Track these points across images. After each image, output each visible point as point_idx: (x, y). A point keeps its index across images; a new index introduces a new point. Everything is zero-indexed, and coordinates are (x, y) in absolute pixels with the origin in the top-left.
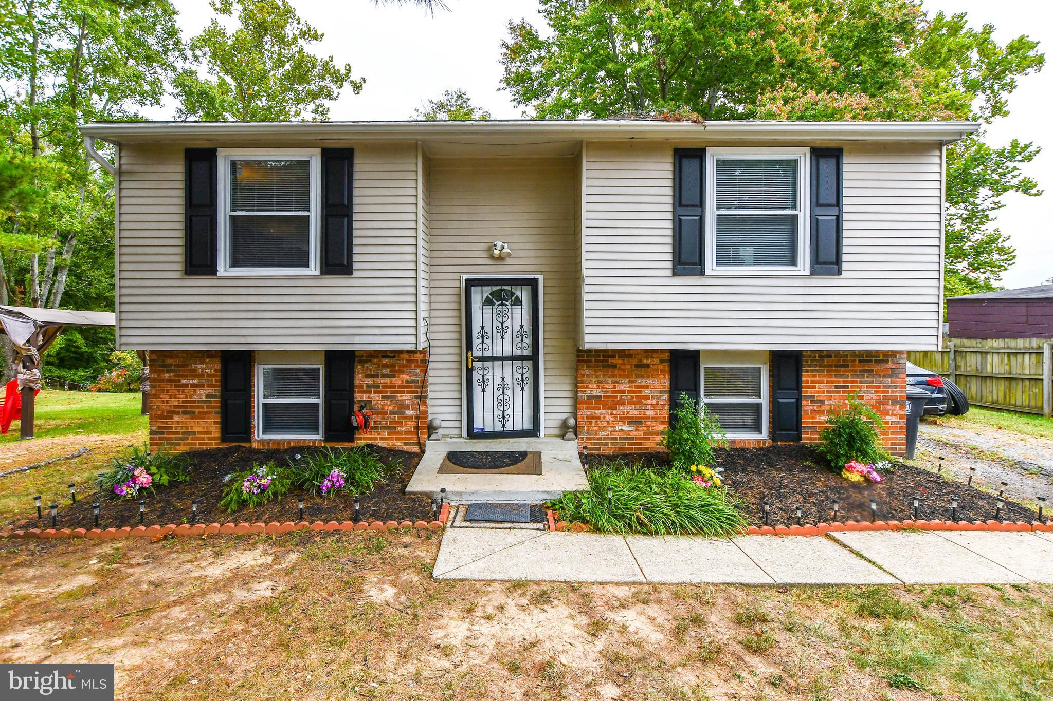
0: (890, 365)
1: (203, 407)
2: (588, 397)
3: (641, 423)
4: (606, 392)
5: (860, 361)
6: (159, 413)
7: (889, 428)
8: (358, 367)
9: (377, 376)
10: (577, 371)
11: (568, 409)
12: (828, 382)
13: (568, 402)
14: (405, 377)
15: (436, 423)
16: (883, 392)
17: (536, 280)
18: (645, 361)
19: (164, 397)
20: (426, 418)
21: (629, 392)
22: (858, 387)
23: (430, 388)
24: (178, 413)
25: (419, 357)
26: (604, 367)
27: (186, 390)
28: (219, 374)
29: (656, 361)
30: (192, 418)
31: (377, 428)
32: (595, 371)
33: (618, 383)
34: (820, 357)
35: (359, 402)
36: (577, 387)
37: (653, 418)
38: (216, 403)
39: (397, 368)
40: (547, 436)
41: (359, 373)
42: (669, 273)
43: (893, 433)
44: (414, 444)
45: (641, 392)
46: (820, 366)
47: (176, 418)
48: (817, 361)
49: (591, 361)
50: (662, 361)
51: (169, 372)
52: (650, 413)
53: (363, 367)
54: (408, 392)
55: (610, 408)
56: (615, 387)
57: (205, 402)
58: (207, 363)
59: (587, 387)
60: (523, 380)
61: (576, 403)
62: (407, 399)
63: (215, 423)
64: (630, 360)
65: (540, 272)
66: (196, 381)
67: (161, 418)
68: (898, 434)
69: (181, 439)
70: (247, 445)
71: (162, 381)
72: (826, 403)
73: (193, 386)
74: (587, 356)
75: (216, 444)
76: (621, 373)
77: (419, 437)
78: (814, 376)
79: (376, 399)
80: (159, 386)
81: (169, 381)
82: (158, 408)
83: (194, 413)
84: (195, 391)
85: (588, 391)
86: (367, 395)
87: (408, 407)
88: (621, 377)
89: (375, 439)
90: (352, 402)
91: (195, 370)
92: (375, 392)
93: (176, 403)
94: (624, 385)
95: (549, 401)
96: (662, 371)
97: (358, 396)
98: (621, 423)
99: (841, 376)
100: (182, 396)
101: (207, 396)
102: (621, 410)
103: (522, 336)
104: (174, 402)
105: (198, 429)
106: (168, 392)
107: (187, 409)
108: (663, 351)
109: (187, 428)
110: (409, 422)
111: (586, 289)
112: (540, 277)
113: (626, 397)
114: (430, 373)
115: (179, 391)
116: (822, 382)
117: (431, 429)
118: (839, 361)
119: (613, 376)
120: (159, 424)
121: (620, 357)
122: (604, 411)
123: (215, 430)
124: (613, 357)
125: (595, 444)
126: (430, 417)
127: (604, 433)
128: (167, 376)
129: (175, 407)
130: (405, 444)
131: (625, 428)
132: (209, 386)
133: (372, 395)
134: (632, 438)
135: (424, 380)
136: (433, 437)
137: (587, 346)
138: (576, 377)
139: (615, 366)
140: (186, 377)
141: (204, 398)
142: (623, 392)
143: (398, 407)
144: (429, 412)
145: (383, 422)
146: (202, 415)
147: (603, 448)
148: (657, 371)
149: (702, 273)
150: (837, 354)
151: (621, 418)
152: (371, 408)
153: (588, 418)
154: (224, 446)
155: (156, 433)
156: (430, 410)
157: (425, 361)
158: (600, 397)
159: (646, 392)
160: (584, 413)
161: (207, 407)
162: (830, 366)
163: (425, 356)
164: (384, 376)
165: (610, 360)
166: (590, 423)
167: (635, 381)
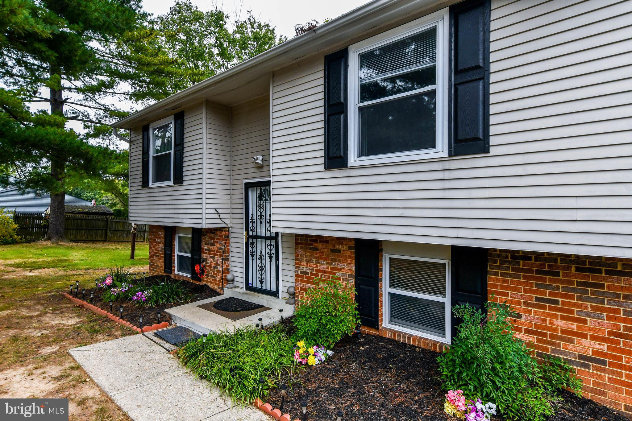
2: (301, 272)
4: (312, 270)
8: (203, 238)
9: (209, 244)
10: (296, 250)
11: (293, 280)
12: (525, 291)
14: (218, 245)
15: (230, 277)
18: (337, 247)
20: (226, 273)
21: (327, 272)
22: (575, 305)
23: (230, 254)
25: (223, 233)
26: (311, 249)
28: (164, 237)
29: (345, 247)
31: (208, 276)
32: (305, 252)
33: (319, 263)
35: (203, 258)
36: (295, 263)
39: (215, 240)
40: (283, 298)
41: (203, 241)
44: (221, 288)
45: (335, 274)
46: (513, 269)
48: (510, 263)
49: (303, 245)
50: (350, 248)
51: (153, 235)
54: (219, 255)
55: (314, 283)
56: (317, 266)
57: (161, 251)
58: (162, 232)
59: (301, 264)
60: (271, 254)
61: (296, 276)
62: (219, 260)
63: (163, 262)
64: (327, 245)
69: (156, 268)
70: (171, 276)
72: (523, 318)
73: (159, 242)
75: (163, 273)
76: (321, 255)
77: (223, 285)
78: (506, 281)
79: (208, 258)
80: (151, 242)
81: (153, 240)
85: (301, 268)
86: (206, 255)
87: (219, 265)
88: (321, 258)
90: (200, 257)
91: (159, 235)
92: (208, 253)
94: (323, 267)
95: (284, 273)
96: (350, 257)
97: (203, 255)
99: (546, 287)
100: (156, 247)
101: (162, 248)
102: (321, 286)
103: (270, 222)
105: (159, 264)
106: (153, 244)
107: (157, 254)
108: (350, 239)
110: (219, 274)
113: (325, 276)
114: (230, 244)
116: (518, 290)
118: (542, 266)
119: (316, 258)
120: (151, 260)
121: (320, 242)
122: (311, 286)
123: (163, 266)
124: (316, 241)
126: (230, 273)
128: (153, 237)
129: (155, 252)
130: (218, 288)
132: (162, 243)
135: (225, 249)
138: (296, 256)
139: (317, 249)
140: (157, 238)
142: (322, 271)
143: (216, 264)
144: (230, 270)
145: (211, 272)
146: (160, 258)
148: (346, 256)
150: (539, 256)
152: (207, 263)
153: (301, 289)
156: (230, 268)
157: (226, 237)
158: (308, 273)
159: (338, 274)
160: (299, 284)
161: (161, 254)
162: (530, 271)
163: (225, 233)
164: (211, 244)
165: (315, 244)
166: (303, 294)
167: (331, 264)
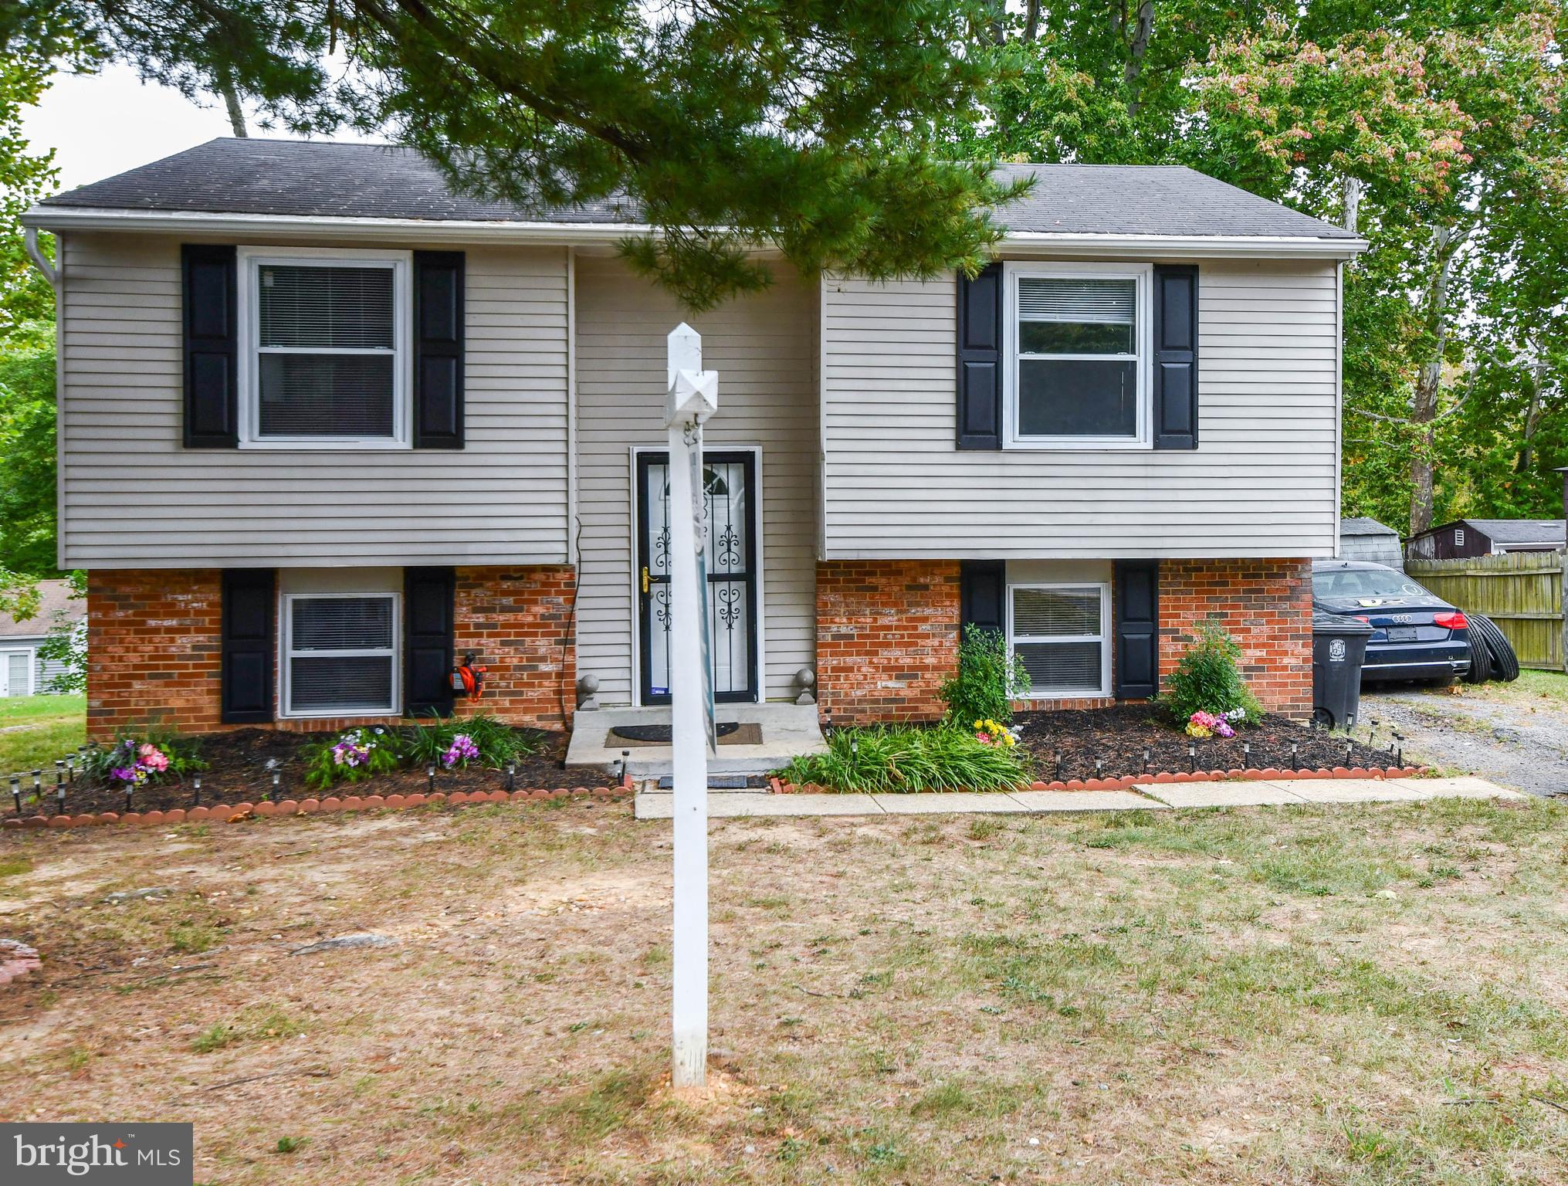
0: (1289, 581)
1: (186, 667)
2: (834, 637)
3: (916, 677)
4: (862, 628)
5: (1244, 576)
6: (105, 677)
7: (1288, 677)
8: (461, 596)
9: (492, 610)
10: (816, 596)
11: (803, 657)
12: (1197, 608)
13: (804, 646)
14: (539, 610)
15: (591, 683)
16: (1278, 622)
17: (752, 455)
18: (922, 580)
19: (117, 650)
20: (573, 675)
21: (897, 628)
22: (1241, 615)
23: (579, 627)
24: (141, 677)
25: (562, 577)
26: (858, 589)
27: (157, 638)
28: (219, 609)
30: (167, 685)
31: (493, 694)
32: (845, 596)
33: (880, 614)
34: (1185, 570)
35: (461, 652)
36: (816, 622)
37: (936, 668)
38: (211, 659)
39: (526, 597)
40: (769, 700)
41: (462, 605)
42: (950, 446)
43: (1294, 684)
44: (553, 718)
45: (915, 628)
46: (1186, 584)
47: (137, 685)
48: (1181, 576)
49: (838, 581)
50: (948, 579)
51: (123, 607)
52: (930, 660)
53: (469, 594)
54: (544, 635)
55: (867, 653)
56: (875, 620)
57: (190, 657)
58: (194, 592)
59: (833, 622)
60: (730, 612)
61: (815, 646)
62: (543, 645)
63: (209, 692)
64: (899, 576)
65: (758, 442)
66: (173, 623)
67: (108, 686)
68: (1300, 684)
69: (146, 721)
70: (268, 727)
71: (112, 623)
72: (1195, 639)
73: (169, 630)
74: (832, 574)
75: (211, 727)
76: (884, 599)
77: (562, 707)
78: (1177, 600)
79: (491, 648)
80: (106, 633)
81: (124, 623)
82: (104, 669)
83: (170, 675)
84: (172, 640)
85: (834, 628)
86: (476, 640)
87: (543, 659)
88: (884, 604)
89: (489, 711)
90: (449, 651)
91: (172, 605)
92: (489, 635)
93: (137, 661)
94: (890, 618)
95: (773, 646)
96: (949, 595)
97: (460, 643)
98: (885, 676)
99: (1217, 599)
100: (148, 648)
101: (194, 648)
102: (884, 656)
103: (729, 542)
104: (134, 658)
105: (177, 703)
106: (121, 641)
107: (157, 670)
108: (949, 563)
109: (158, 702)
110: (546, 683)
111: (827, 470)
112: (758, 450)
113: (893, 636)
114: (579, 603)
115: (142, 640)
116: (1189, 609)
117: (583, 692)
118: (1214, 576)
119: (873, 604)
120: (105, 697)
121: (883, 574)
122: (858, 659)
123: (210, 705)
124: (872, 574)
125: (845, 710)
126: (579, 676)
127: (859, 693)
128: (121, 614)
129: (136, 667)
130: (539, 718)
131: (892, 684)
132: (199, 631)
133: (484, 641)
134: (903, 700)
135: (571, 615)
136: (585, 705)
137: (828, 556)
138: (815, 607)
139: (875, 589)
140: (155, 615)
141: (189, 651)
142: (889, 628)
143: (528, 659)
144: (578, 666)
145: (503, 684)
146: (184, 681)
147: (857, 716)
148: (940, 594)
149: (997, 446)
151: (886, 669)
152: (482, 661)
153: (834, 669)
154: (226, 730)
155: (100, 713)
156: (580, 663)
157: (572, 584)
158: (852, 636)
159: (923, 628)
160: (828, 661)
161: (195, 666)
162: (1202, 584)
163: (572, 576)
164: (504, 610)
165: (868, 580)
166: (838, 678)
167: (907, 611)
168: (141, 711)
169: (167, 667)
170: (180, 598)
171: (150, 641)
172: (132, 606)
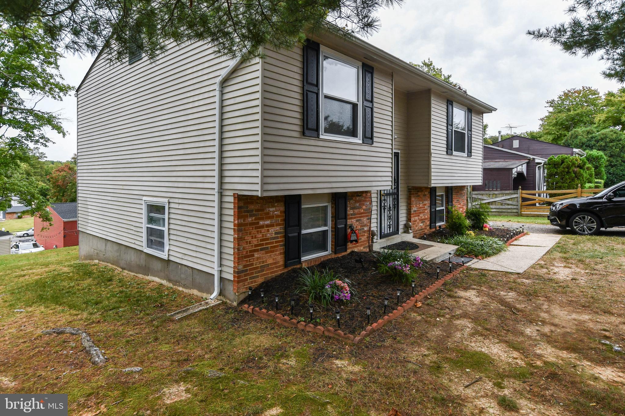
0: (464, 191)
1: (272, 243)
2: (414, 211)
3: (424, 222)
4: (417, 208)
5: (460, 190)
6: (244, 253)
8: (348, 203)
9: (354, 208)
11: (405, 219)
12: (456, 198)
13: (405, 215)
14: (364, 207)
16: (463, 202)
17: (399, 153)
19: (248, 238)
20: (371, 230)
22: (460, 200)
24: (257, 251)
25: (369, 195)
27: (263, 230)
28: (283, 214)
30: (266, 253)
35: (349, 225)
38: (281, 238)
39: (362, 202)
40: (401, 233)
41: (348, 207)
42: (446, 153)
44: (367, 247)
45: (424, 207)
46: (455, 193)
47: (256, 255)
48: (455, 190)
49: (414, 194)
51: (251, 216)
52: (426, 217)
53: (350, 202)
54: (365, 216)
56: (419, 206)
57: (275, 238)
58: (275, 207)
60: (395, 205)
62: (365, 221)
63: (281, 254)
65: (399, 149)
66: (268, 222)
67: (246, 257)
69: (259, 272)
70: (298, 266)
71: (246, 225)
73: (268, 226)
75: (281, 270)
76: (421, 199)
77: (368, 243)
79: (354, 223)
80: (244, 230)
81: (251, 224)
82: (244, 248)
83: (267, 248)
84: (268, 231)
85: (413, 208)
86: (351, 220)
87: (365, 225)
89: (354, 247)
90: (346, 225)
91: (268, 213)
92: (354, 218)
93: (256, 243)
95: (401, 216)
96: (429, 197)
97: (348, 222)
99: (458, 196)
100: (260, 236)
101: (276, 233)
105: (270, 261)
106: (250, 234)
107: (263, 247)
109: (263, 262)
110: (365, 234)
111: (432, 159)
115: (258, 232)
119: (419, 201)
120: (244, 263)
123: (280, 259)
127: (417, 228)
128: (250, 219)
129: (256, 246)
130: (364, 248)
131: (421, 225)
132: (277, 225)
133: (353, 220)
134: (423, 229)
135: (370, 209)
140: (262, 219)
141: (274, 236)
142: (421, 208)
146: (273, 250)
147: (417, 235)
149: (451, 154)
154: (286, 270)
155: (242, 271)
157: (371, 198)
161: (276, 242)
164: (357, 208)
167: (423, 202)
168: (257, 268)
169: (267, 244)
170: (271, 209)
171: (261, 233)
172: (254, 215)
